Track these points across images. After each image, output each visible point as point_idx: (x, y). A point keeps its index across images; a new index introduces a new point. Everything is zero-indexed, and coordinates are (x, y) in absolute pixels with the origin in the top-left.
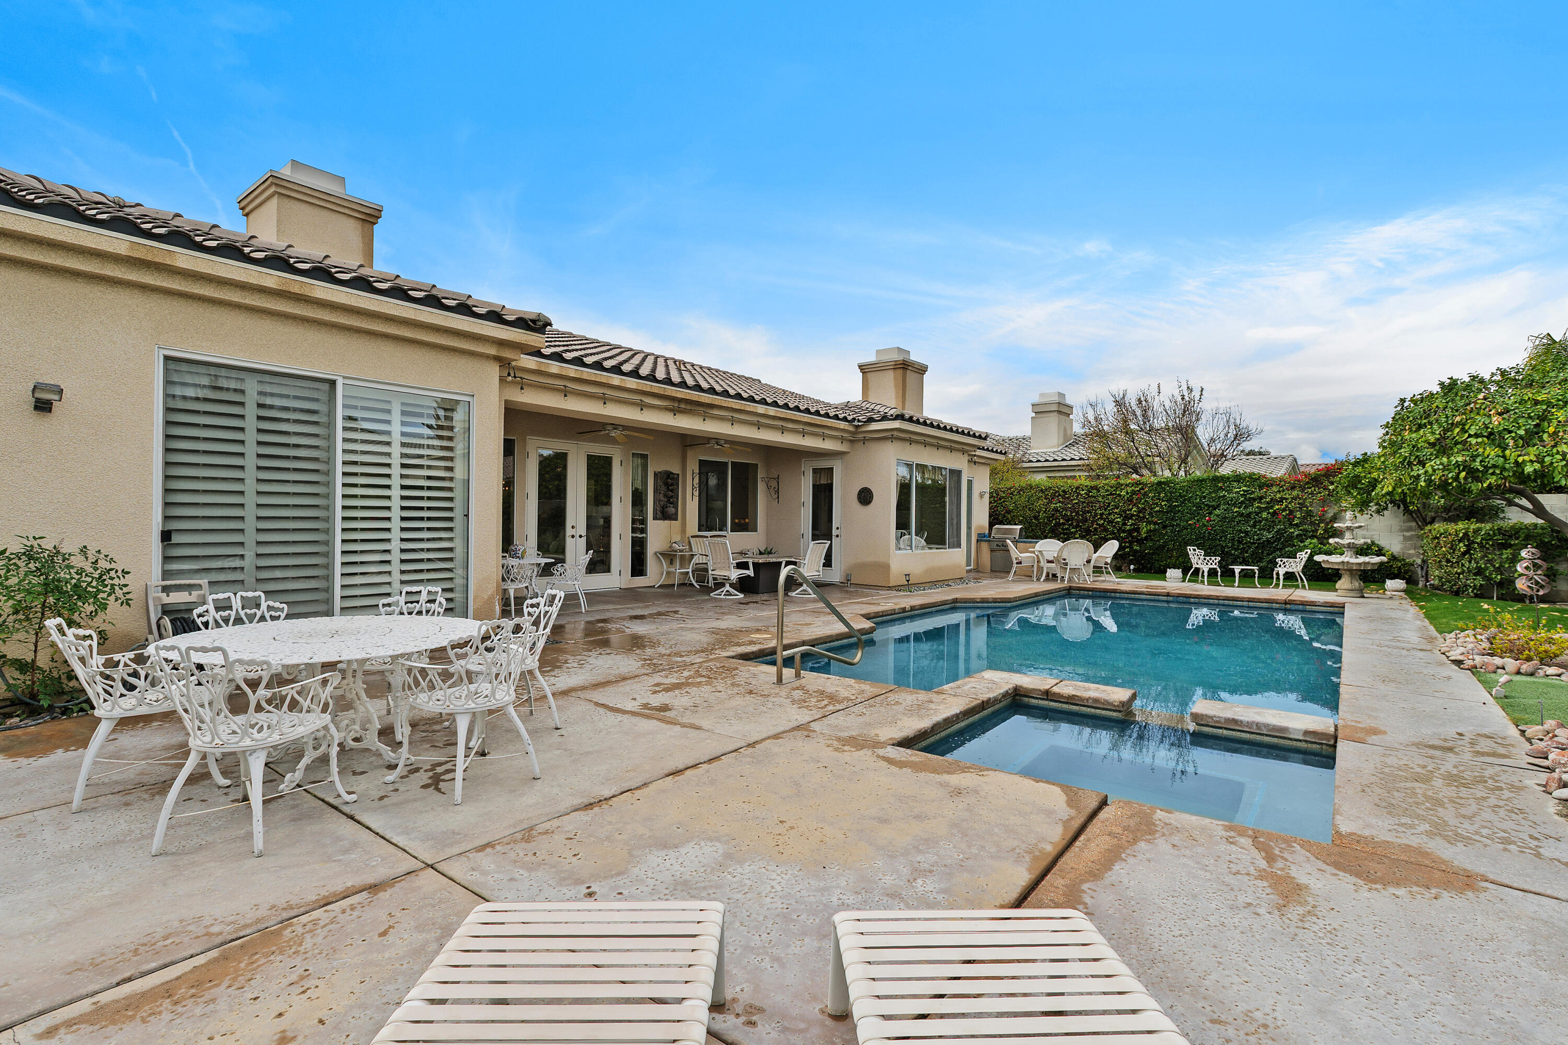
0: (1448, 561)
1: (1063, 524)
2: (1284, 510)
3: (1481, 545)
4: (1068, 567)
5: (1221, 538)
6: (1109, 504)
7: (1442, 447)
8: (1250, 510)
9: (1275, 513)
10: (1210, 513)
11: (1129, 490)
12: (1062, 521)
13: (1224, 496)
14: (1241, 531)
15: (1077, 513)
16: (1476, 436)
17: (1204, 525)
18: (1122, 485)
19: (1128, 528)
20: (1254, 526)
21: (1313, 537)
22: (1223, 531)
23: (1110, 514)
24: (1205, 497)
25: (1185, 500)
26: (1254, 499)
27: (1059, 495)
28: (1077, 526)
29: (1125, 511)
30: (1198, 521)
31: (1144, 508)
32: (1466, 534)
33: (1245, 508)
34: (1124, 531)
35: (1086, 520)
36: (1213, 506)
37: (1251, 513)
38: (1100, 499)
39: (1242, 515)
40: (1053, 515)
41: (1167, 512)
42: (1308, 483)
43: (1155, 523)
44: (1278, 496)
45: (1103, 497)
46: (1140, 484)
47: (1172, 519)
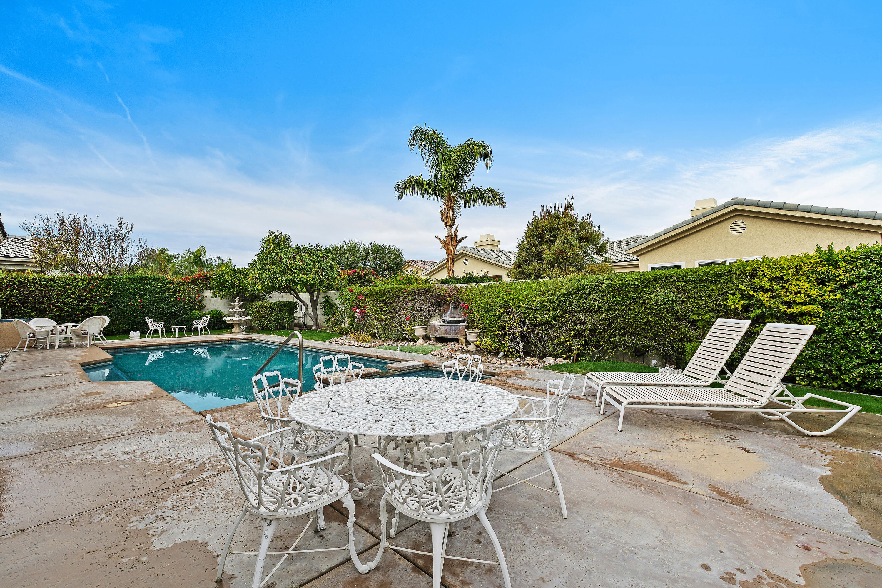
0: (263, 317)
1: (18, 306)
2: (181, 296)
3: (275, 310)
4: (88, 335)
5: (148, 311)
6: (66, 292)
7: (283, 273)
8: (164, 296)
9: (176, 298)
10: (141, 298)
11: (85, 282)
12: (17, 304)
13: (149, 288)
14: (160, 308)
15: (34, 298)
16: (296, 269)
17: (138, 305)
18: (78, 279)
19: (82, 307)
20: (167, 305)
21: (194, 309)
22: (150, 308)
23: (65, 299)
24: (137, 289)
25: (125, 290)
26: (165, 290)
27: (15, 284)
28: (33, 307)
29: (79, 297)
30: (133, 302)
31: (95, 295)
32: (270, 306)
33: (162, 295)
34: (77, 310)
35: (42, 303)
36: (142, 294)
37: (165, 297)
38: (58, 288)
39: (159, 298)
40: (7, 299)
41: (113, 297)
42: (190, 283)
43: (103, 304)
44: (178, 288)
45: (60, 287)
46: (93, 279)
47: (116, 302)
